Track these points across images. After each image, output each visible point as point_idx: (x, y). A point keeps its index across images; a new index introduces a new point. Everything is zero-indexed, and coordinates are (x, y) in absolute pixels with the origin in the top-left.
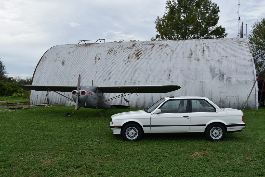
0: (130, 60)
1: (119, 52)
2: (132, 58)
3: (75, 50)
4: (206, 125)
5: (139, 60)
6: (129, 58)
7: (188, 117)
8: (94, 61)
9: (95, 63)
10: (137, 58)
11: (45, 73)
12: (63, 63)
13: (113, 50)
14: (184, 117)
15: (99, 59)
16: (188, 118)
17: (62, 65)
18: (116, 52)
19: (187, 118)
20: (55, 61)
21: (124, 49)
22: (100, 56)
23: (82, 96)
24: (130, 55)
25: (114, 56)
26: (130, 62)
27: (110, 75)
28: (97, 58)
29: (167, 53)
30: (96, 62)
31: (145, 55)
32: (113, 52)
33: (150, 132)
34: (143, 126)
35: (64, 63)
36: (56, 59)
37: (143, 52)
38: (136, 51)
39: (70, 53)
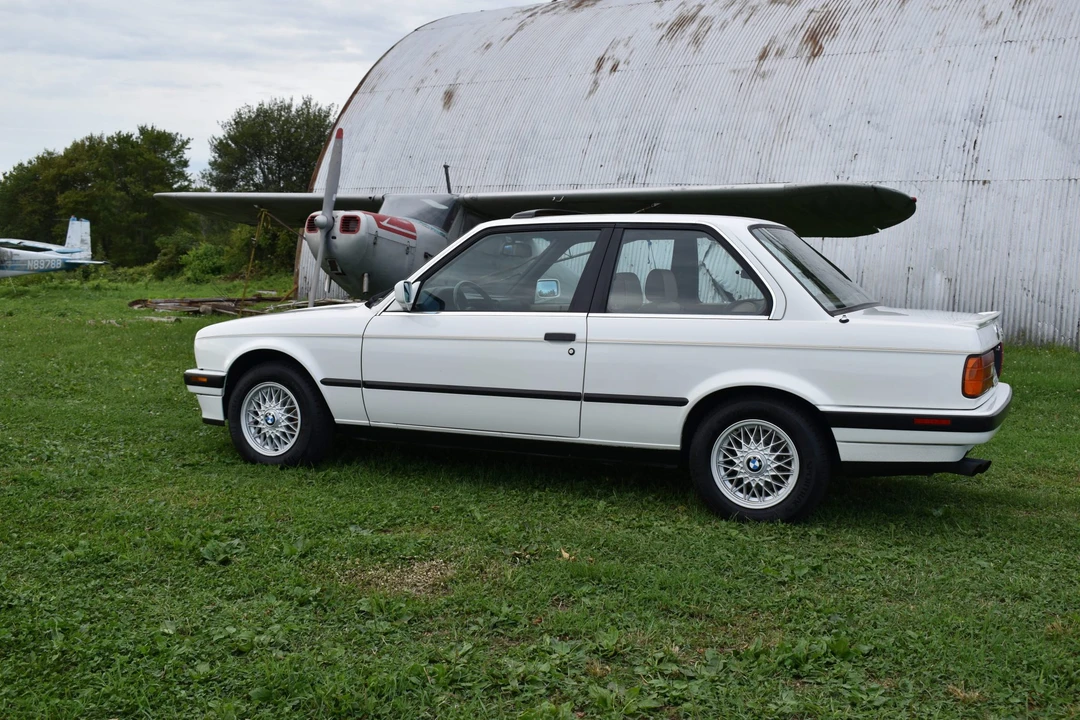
0: (767, 65)
1: (723, 26)
2: (780, 53)
3: (521, 28)
4: (682, 402)
5: (818, 61)
6: (763, 56)
7: (569, 338)
8: (589, 78)
9: (591, 92)
10: (807, 53)
11: (366, 149)
12: (449, 97)
13: (693, 18)
14: (551, 337)
15: (614, 68)
16: (571, 345)
17: (441, 108)
18: (706, 28)
19: (565, 347)
20: (418, 90)
21: (754, 9)
22: (620, 53)
23: (343, 240)
24: (772, 41)
25: (692, 49)
26: (763, 76)
27: (651, 150)
28: (607, 66)
29: (988, 18)
30: (596, 83)
31: (855, 31)
32: (693, 27)
33: (365, 422)
34: (324, 382)
35: (455, 98)
36: (422, 81)
37: (848, 16)
38: (813, 15)
39: (488, 46)
